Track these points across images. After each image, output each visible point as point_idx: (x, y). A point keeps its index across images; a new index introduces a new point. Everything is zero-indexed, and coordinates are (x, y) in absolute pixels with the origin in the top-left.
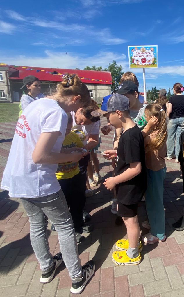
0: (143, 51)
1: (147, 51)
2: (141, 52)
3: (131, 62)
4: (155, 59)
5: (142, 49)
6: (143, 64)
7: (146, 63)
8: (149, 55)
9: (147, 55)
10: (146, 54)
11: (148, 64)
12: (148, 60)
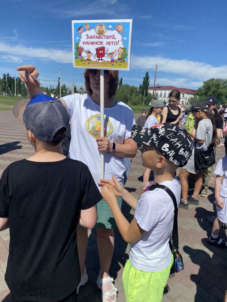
0: (101, 33)
1: (108, 33)
2: (96, 35)
3: (75, 54)
4: (125, 49)
5: (98, 28)
6: (99, 60)
7: (106, 58)
8: (113, 40)
9: (109, 40)
10: (107, 38)
11: (110, 60)
12: (109, 53)
